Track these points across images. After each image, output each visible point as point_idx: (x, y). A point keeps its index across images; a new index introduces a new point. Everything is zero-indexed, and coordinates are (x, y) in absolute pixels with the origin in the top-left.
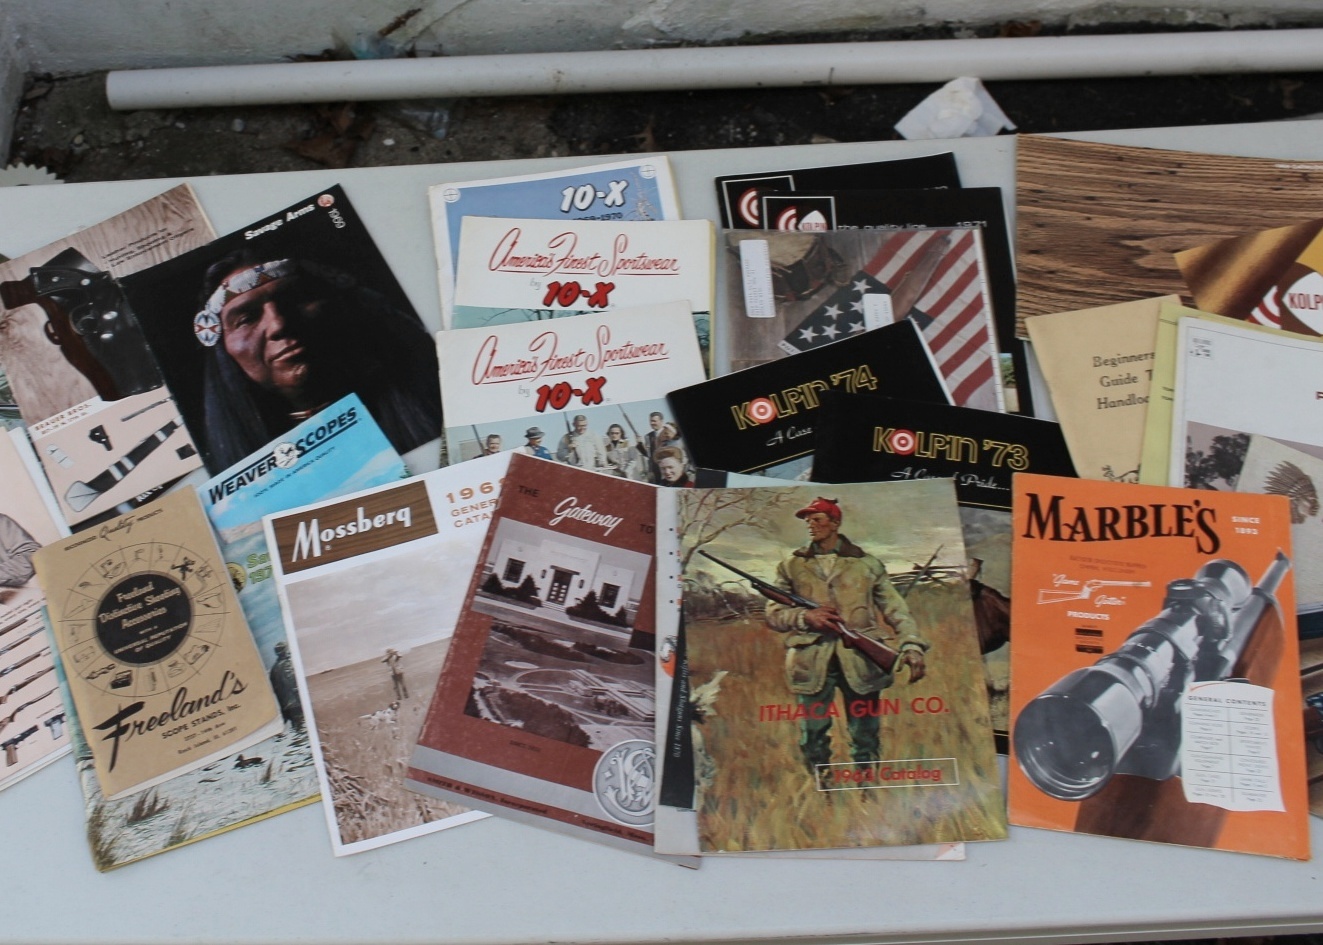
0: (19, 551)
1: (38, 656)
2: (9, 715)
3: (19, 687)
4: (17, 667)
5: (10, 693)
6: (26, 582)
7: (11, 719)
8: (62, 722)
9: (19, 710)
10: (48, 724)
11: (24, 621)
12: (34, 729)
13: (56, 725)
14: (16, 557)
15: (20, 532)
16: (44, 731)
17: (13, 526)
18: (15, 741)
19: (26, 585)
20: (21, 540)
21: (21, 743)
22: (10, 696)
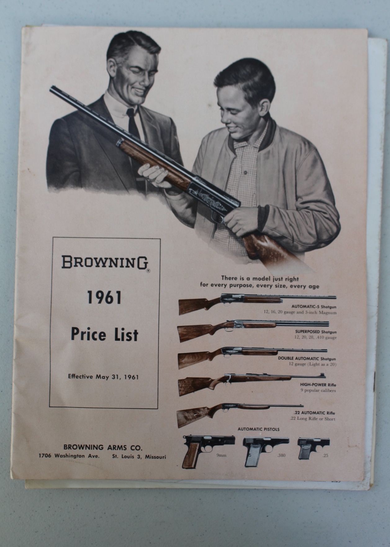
0: (312, 206)
1: (274, 353)
2: (211, 406)
3: (235, 379)
4: (245, 352)
5: (224, 380)
6: (302, 252)
7: (211, 412)
8: (263, 451)
9: (225, 406)
10: (246, 443)
11: (277, 300)
12: (230, 440)
13: (255, 451)
14: (303, 211)
15: (323, 183)
16: (239, 448)
17: (319, 169)
18: (203, 442)
19: (299, 257)
20: (319, 193)
21: (208, 448)
22: (221, 384)
